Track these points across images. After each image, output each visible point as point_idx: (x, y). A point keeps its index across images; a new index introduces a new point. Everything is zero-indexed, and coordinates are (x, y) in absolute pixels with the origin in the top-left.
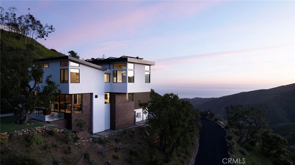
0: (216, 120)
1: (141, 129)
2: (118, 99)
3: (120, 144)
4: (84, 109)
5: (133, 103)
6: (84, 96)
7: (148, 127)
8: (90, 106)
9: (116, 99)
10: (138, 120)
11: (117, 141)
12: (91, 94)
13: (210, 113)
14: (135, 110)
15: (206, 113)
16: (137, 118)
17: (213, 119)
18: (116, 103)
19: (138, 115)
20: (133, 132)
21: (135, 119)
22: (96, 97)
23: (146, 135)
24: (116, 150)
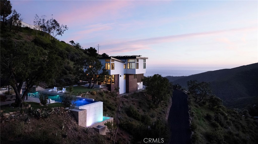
0: (182, 90)
1: (142, 93)
3: (134, 99)
4: (115, 82)
5: (137, 79)
6: (115, 76)
8: (118, 81)
9: (129, 77)
10: (139, 89)
11: (132, 97)
12: (118, 75)
13: (179, 86)
14: (137, 83)
15: (176, 85)
17: (181, 89)
18: (129, 79)
19: (138, 86)
20: (138, 94)
21: (137, 88)
22: (121, 76)
24: (133, 101)
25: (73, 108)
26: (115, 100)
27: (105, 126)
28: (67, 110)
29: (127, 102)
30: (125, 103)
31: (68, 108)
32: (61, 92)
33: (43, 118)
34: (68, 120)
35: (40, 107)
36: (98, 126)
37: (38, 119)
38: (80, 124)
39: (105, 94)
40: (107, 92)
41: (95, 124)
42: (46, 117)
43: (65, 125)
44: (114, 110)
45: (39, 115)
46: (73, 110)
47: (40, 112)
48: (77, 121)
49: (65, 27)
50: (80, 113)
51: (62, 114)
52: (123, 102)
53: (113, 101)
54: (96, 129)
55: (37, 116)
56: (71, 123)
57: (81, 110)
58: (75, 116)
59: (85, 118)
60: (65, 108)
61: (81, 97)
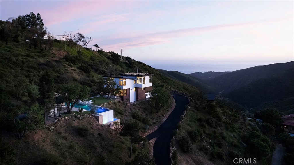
1: (148, 101)
2: (139, 90)
3: (140, 106)
4: (127, 94)
5: (145, 91)
6: (127, 90)
7: (151, 100)
8: (129, 93)
10: (147, 97)
11: (139, 105)
12: (129, 89)
14: (145, 93)
16: (146, 97)
19: (147, 95)
20: (145, 102)
21: (145, 97)
22: (131, 89)
23: (150, 103)
24: (139, 108)
25: (96, 114)
26: (125, 107)
27: (113, 124)
28: (93, 115)
29: (134, 108)
30: (132, 109)
31: (93, 114)
32: (89, 103)
33: (81, 119)
34: (93, 121)
35: (80, 114)
36: (110, 124)
37: (79, 120)
38: (100, 122)
39: (118, 104)
40: (120, 102)
41: (109, 122)
42: (83, 119)
43: (92, 123)
44: (122, 114)
45: (80, 118)
46: (96, 115)
47: (80, 116)
48: (98, 121)
49: (89, 38)
50: (100, 117)
51: (90, 117)
52: (131, 109)
53: (124, 108)
54: (108, 125)
55: (79, 119)
56: (95, 122)
57: (100, 115)
58: (97, 118)
59: (103, 120)
60: (92, 114)
61: (101, 107)
